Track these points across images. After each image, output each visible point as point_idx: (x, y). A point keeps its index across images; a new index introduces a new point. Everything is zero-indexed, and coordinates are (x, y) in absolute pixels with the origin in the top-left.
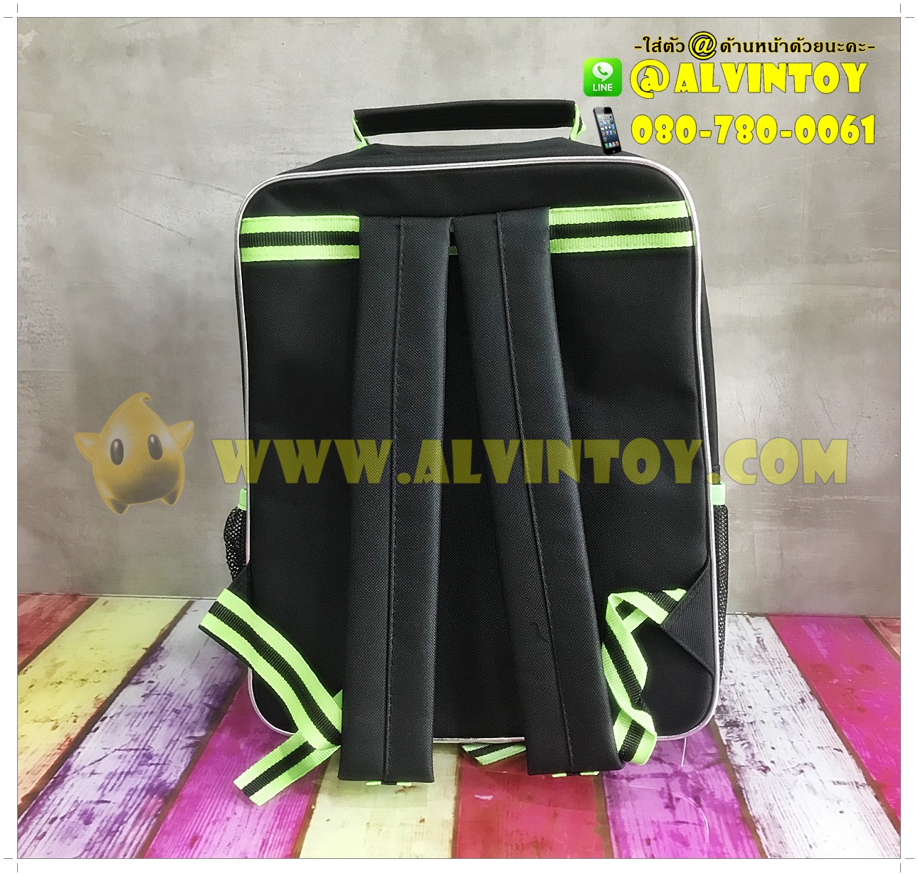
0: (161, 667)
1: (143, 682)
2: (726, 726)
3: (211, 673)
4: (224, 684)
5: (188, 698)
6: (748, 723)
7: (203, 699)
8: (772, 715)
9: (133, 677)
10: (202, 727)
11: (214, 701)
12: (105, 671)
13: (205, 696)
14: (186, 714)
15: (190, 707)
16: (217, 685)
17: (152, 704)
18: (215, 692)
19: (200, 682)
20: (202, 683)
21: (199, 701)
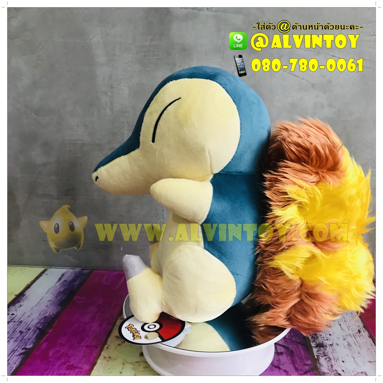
0: (21, 306)
2: (316, 347)
3: (45, 309)
4: (51, 315)
5: (29, 325)
6: (329, 345)
7: (37, 325)
8: (342, 340)
10: (32, 342)
11: (43, 327)
13: (39, 323)
14: (25, 334)
15: (29, 329)
16: (46, 317)
18: (44, 321)
19: (39, 314)
20: (39, 315)
21: (35, 326)
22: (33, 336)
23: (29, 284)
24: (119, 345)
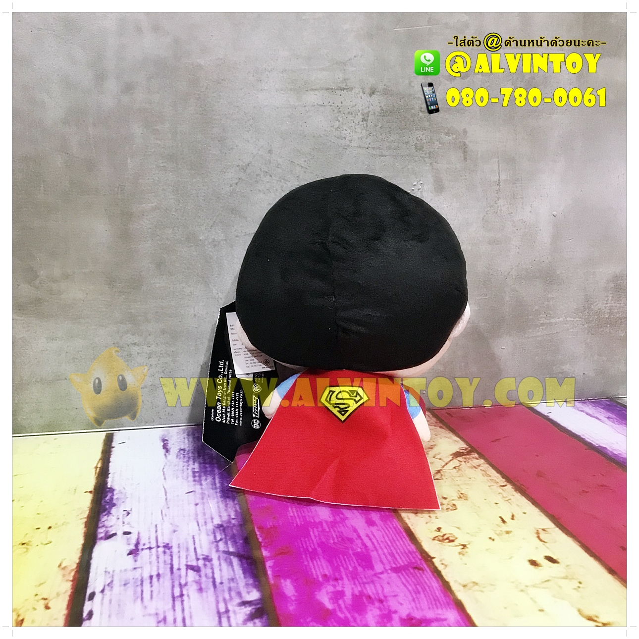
0: (128, 514)
1: (115, 534)
3: (200, 510)
4: (229, 522)
5: (195, 549)
7: (217, 546)
9: (97, 531)
10: (247, 585)
12: (50, 528)
13: (217, 542)
14: (209, 571)
15: (207, 559)
16: (220, 526)
17: (150, 563)
18: (225, 535)
19: (196, 524)
20: (198, 525)
21: (214, 550)
22: (233, 570)
23: (99, 465)
24: (460, 553)
